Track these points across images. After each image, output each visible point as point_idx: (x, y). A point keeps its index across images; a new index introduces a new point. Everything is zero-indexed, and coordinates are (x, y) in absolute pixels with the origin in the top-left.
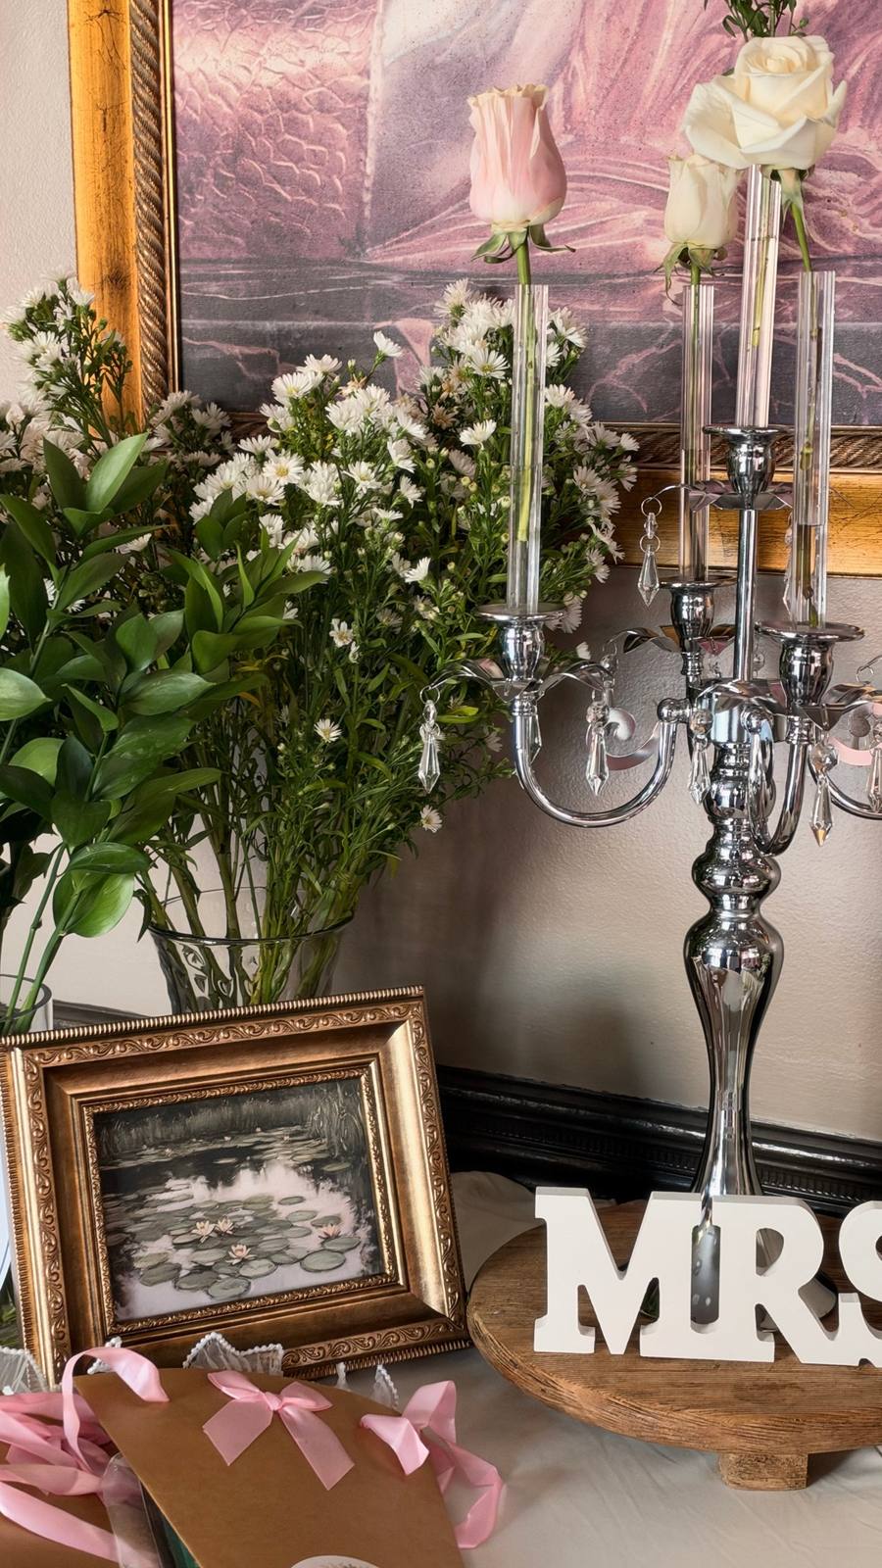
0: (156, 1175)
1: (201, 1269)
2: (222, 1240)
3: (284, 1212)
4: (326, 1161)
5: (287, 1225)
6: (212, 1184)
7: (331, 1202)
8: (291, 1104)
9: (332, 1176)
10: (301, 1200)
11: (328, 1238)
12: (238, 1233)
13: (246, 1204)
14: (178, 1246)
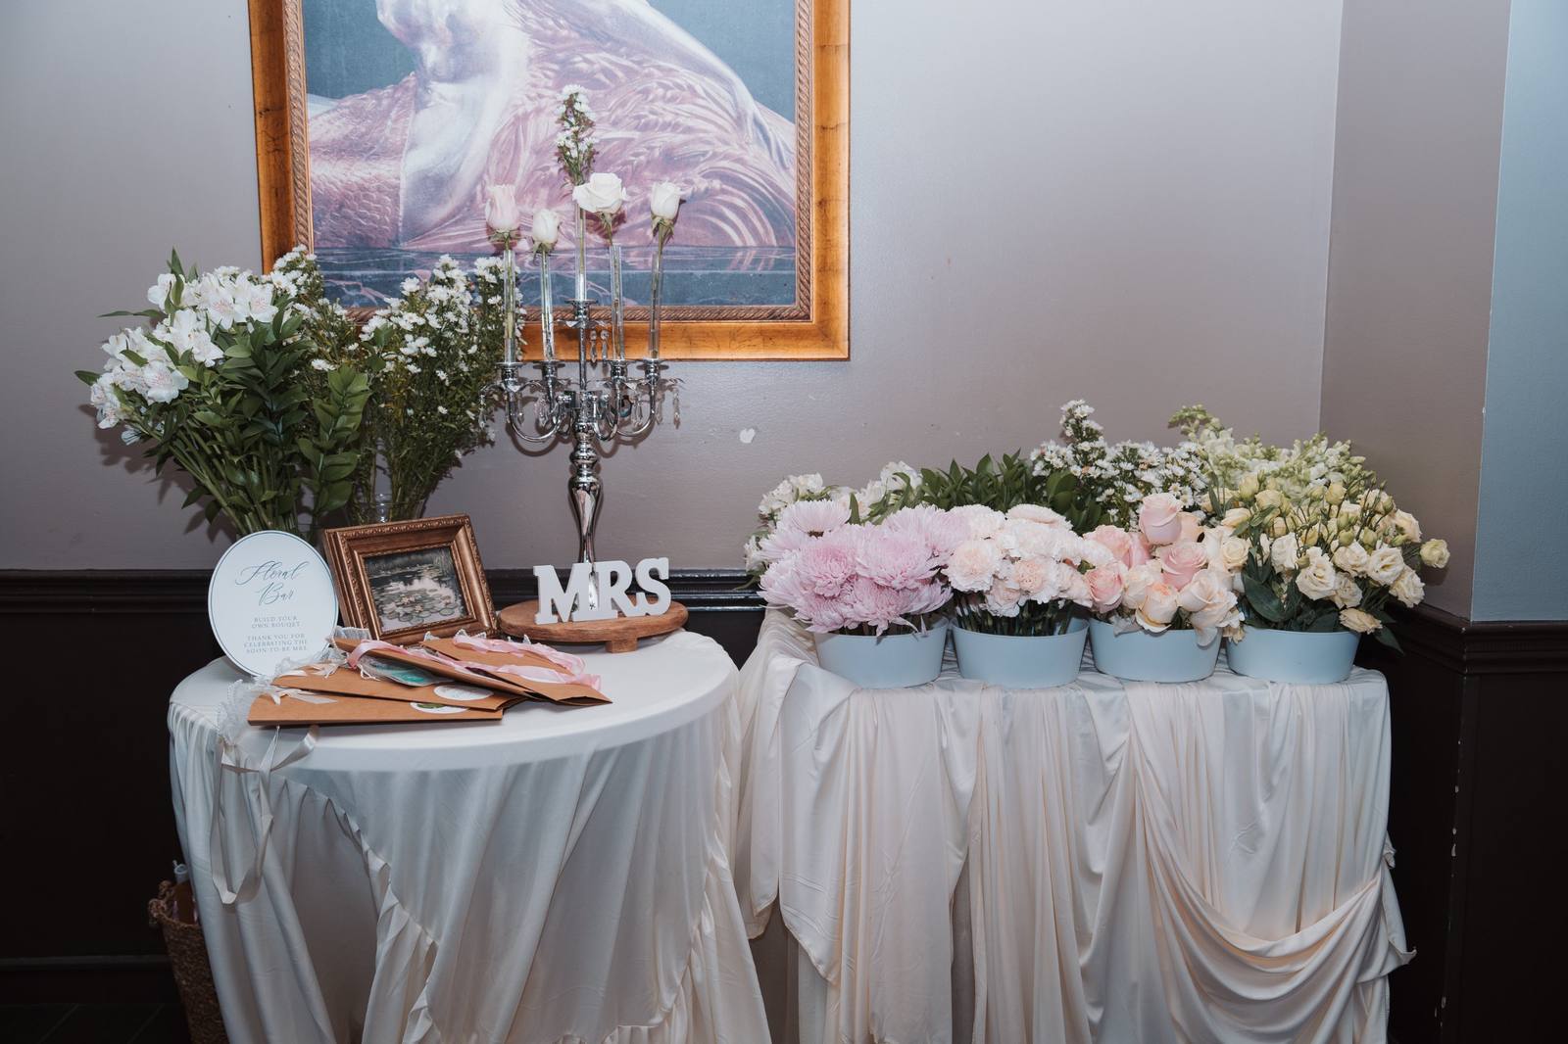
0: (386, 581)
1: (406, 614)
2: (412, 604)
3: (431, 595)
4: (443, 576)
5: (432, 599)
6: (406, 585)
7: (446, 592)
8: (428, 556)
9: (445, 582)
10: (436, 590)
11: (447, 604)
12: (417, 602)
13: (418, 591)
14: (398, 606)
